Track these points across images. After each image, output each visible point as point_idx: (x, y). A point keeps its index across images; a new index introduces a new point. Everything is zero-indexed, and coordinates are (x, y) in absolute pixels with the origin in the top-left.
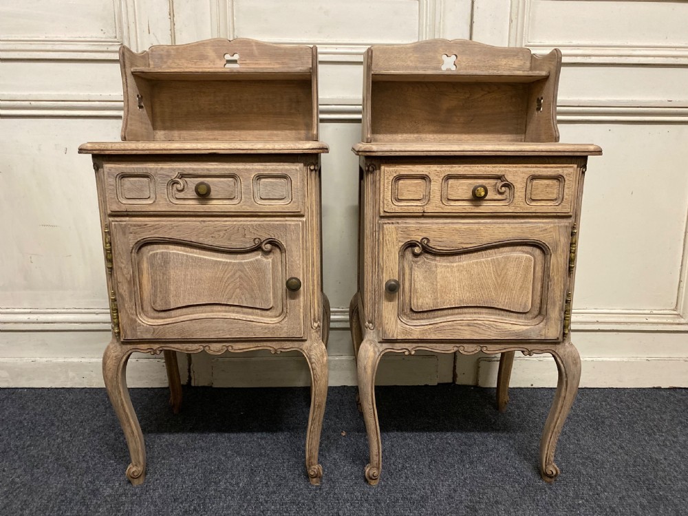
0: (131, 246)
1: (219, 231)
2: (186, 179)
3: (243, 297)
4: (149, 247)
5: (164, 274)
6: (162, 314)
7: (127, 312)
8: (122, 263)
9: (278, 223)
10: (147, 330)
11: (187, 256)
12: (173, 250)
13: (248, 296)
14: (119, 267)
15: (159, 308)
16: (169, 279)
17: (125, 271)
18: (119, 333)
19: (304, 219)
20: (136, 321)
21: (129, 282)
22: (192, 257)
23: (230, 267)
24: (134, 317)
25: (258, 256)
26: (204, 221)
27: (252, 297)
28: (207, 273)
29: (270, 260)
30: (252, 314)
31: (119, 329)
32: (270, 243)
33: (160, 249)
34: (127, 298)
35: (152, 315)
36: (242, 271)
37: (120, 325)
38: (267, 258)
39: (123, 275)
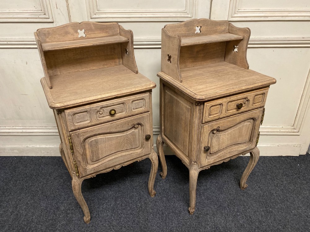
0: (82, 141)
1: (118, 125)
2: (103, 109)
3: (128, 146)
4: (88, 139)
5: (96, 147)
6: (96, 162)
7: (82, 166)
8: (78, 149)
9: (140, 116)
10: (91, 170)
11: (105, 138)
12: (99, 137)
13: (130, 145)
14: (77, 151)
15: (95, 160)
16: (98, 149)
17: (80, 151)
18: (79, 175)
19: (149, 113)
20: (86, 169)
21: (82, 155)
22: (107, 138)
23: (123, 137)
24: (85, 167)
25: (133, 130)
26: (112, 123)
27: (131, 145)
28: (114, 142)
29: (137, 130)
30: (131, 151)
31: (79, 173)
32: (138, 124)
33: (93, 139)
34: (82, 161)
35: (92, 163)
36: (127, 137)
37: (79, 172)
38: (136, 130)
39: (79, 153)
